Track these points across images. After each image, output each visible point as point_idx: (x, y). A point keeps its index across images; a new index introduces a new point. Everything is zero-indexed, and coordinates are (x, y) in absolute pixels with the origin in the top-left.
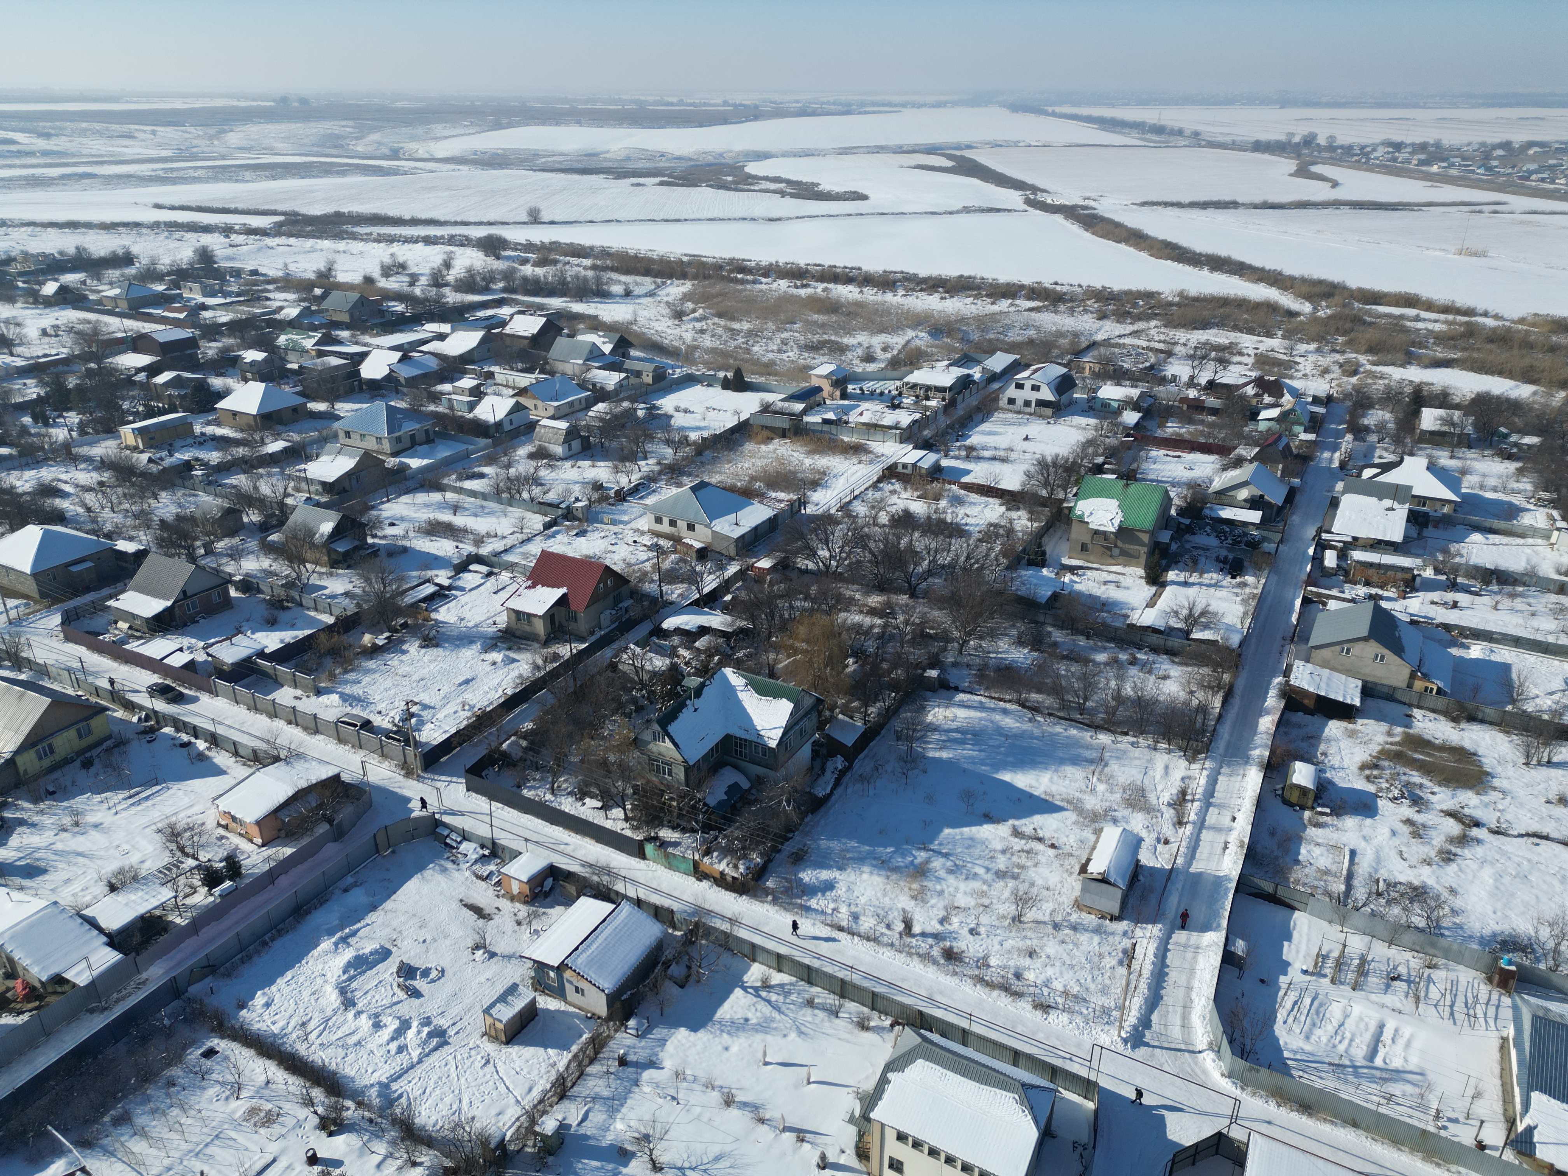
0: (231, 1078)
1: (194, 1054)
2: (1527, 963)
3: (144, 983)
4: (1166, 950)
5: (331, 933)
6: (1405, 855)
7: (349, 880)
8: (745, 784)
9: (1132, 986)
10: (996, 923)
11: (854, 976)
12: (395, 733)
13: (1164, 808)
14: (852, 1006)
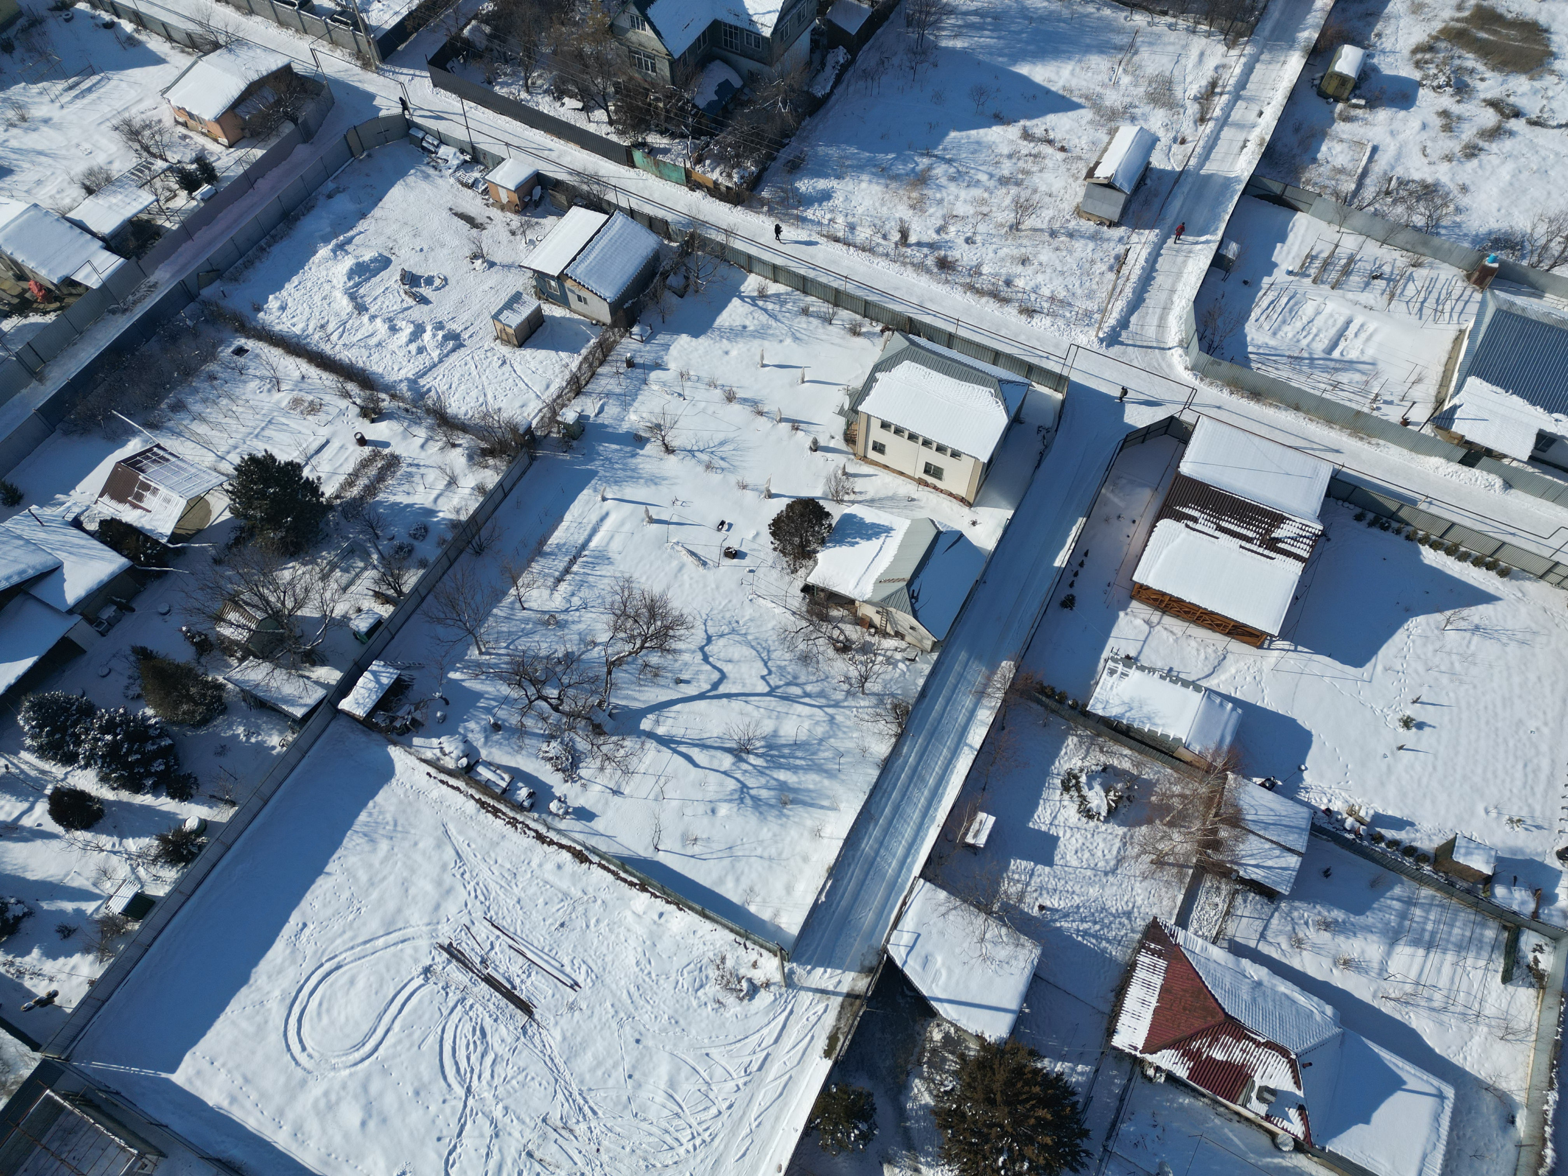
0: (267, 374)
1: (226, 352)
2: (1511, 259)
3: (155, 285)
4: (1159, 255)
5: (326, 240)
6: (1428, 151)
7: (330, 185)
8: (737, 82)
9: (1118, 290)
10: (993, 231)
11: (848, 286)
12: (341, 14)
14: (845, 314)
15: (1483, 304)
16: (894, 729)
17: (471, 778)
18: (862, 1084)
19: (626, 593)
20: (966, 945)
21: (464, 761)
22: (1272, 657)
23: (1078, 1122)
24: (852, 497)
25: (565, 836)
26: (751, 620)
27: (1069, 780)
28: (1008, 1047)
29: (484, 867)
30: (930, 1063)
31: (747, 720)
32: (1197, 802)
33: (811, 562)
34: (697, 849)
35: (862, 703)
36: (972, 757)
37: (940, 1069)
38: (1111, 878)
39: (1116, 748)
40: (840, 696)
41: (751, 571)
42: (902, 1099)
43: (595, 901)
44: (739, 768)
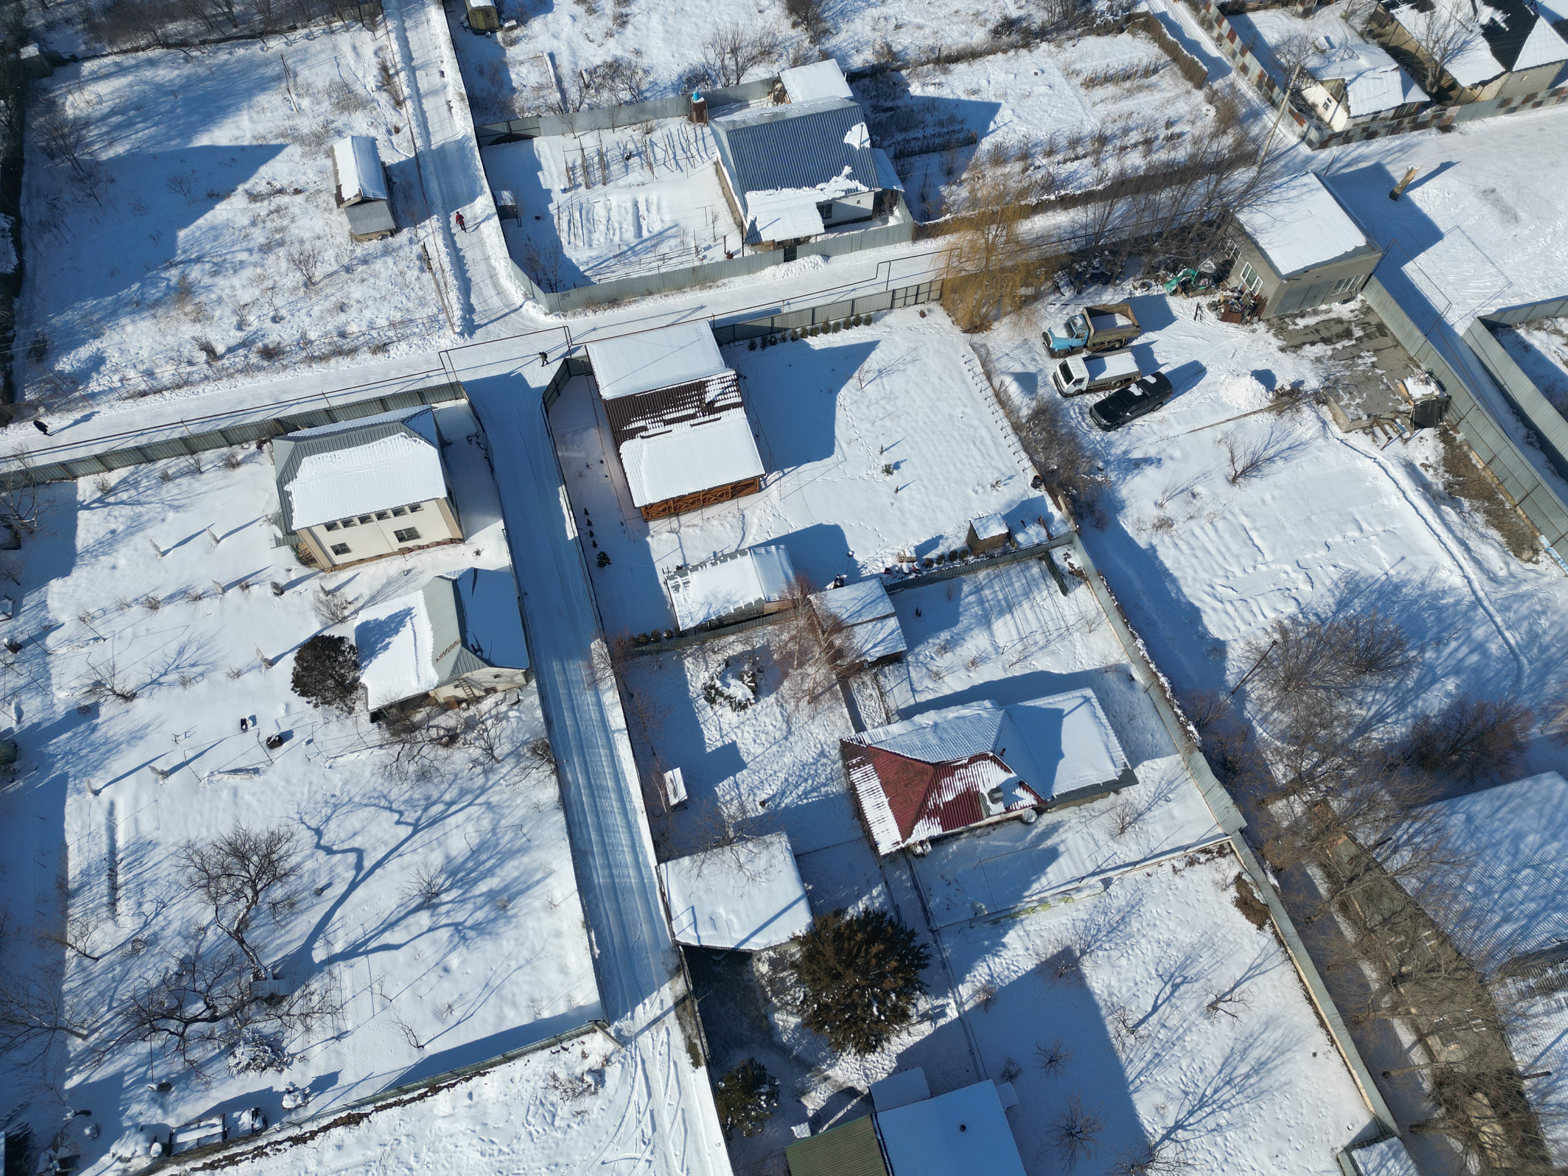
2: (708, 89)
6: (591, 36)
9: (442, 284)
10: (292, 298)
11: (191, 428)
13: (376, 95)
14: (208, 456)
15: (715, 133)
16: (547, 768)
17: (177, 1155)
18: (739, 1059)
19: (197, 859)
20: (732, 882)
21: (157, 1147)
22: (773, 491)
23: (902, 931)
24: (351, 608)
25: (322, 1117)
26: (345, 783)
27: (709, 693)
28: (818, 926)
30: (776, 994)
31: (413, 870)
32: (805, 634)
33: (360, 691)
34: (458, 1014)
35: (504, 771)
36: (626, 737)
37: (785, 990)
38: (792, 739)
39: (723, 642)
40: (480, 781)
41: (309, 742)
42: (776, 1039)
43: (399, 1142)
44: (440, 915)
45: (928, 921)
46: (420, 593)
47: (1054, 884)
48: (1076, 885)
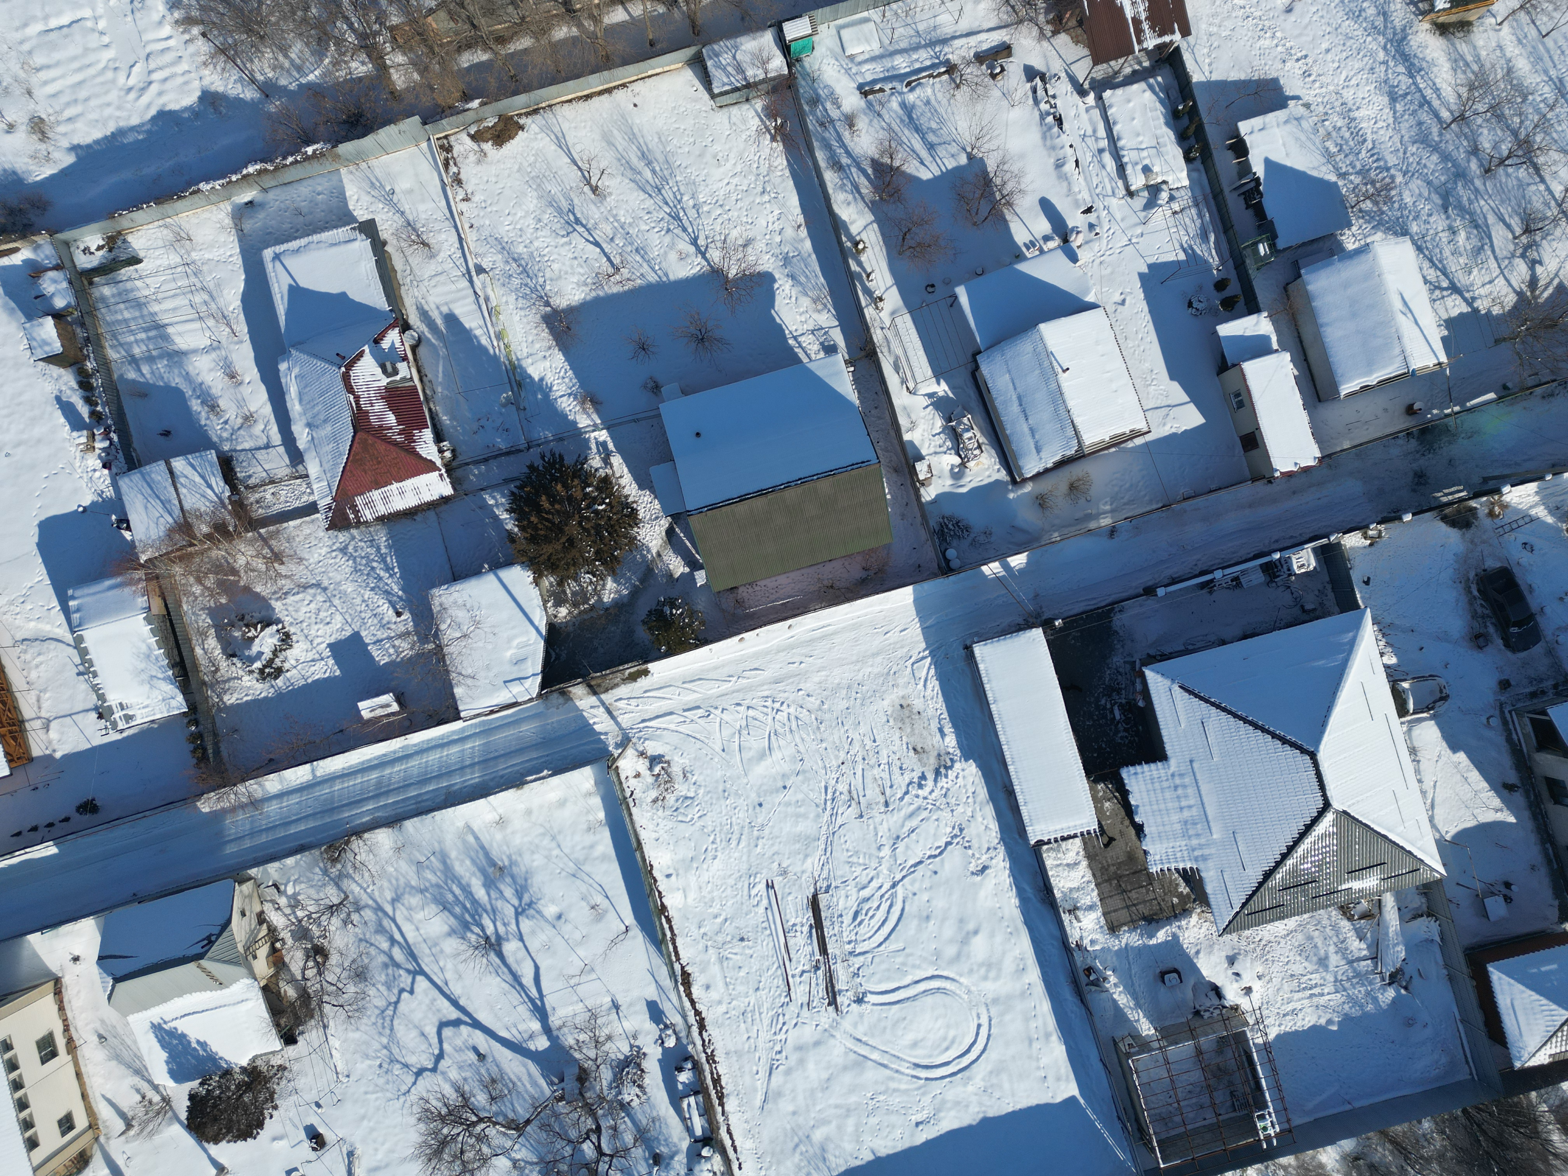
16: (356, 844)
17: (712, 1131)
18: (642, 634)
20: (480, 644)
21: (705, 1152)
23: (529, 477)
24: (150, 1094)
25: (683, 1008)
26: (367, 1056)
27: (269, 674)
28: (524, 559)
29: (761, 1044)
30: (586, 600)
31: (461, 967)
32: (194, 567)
33: (259, 1062)
34: (599, 899)
35: (357, 889)
36: (321, 763)
37: (583, 592)
38: (325, 583)
39: (203, 661)
40: (368, 914)
41: (318, 1105)
42: (625, 600)
43: (705, 934)
44: (507, 933)
45: (520, 451)
46: (131, 1018)
47: (482, 322)
48: (482, 300)
